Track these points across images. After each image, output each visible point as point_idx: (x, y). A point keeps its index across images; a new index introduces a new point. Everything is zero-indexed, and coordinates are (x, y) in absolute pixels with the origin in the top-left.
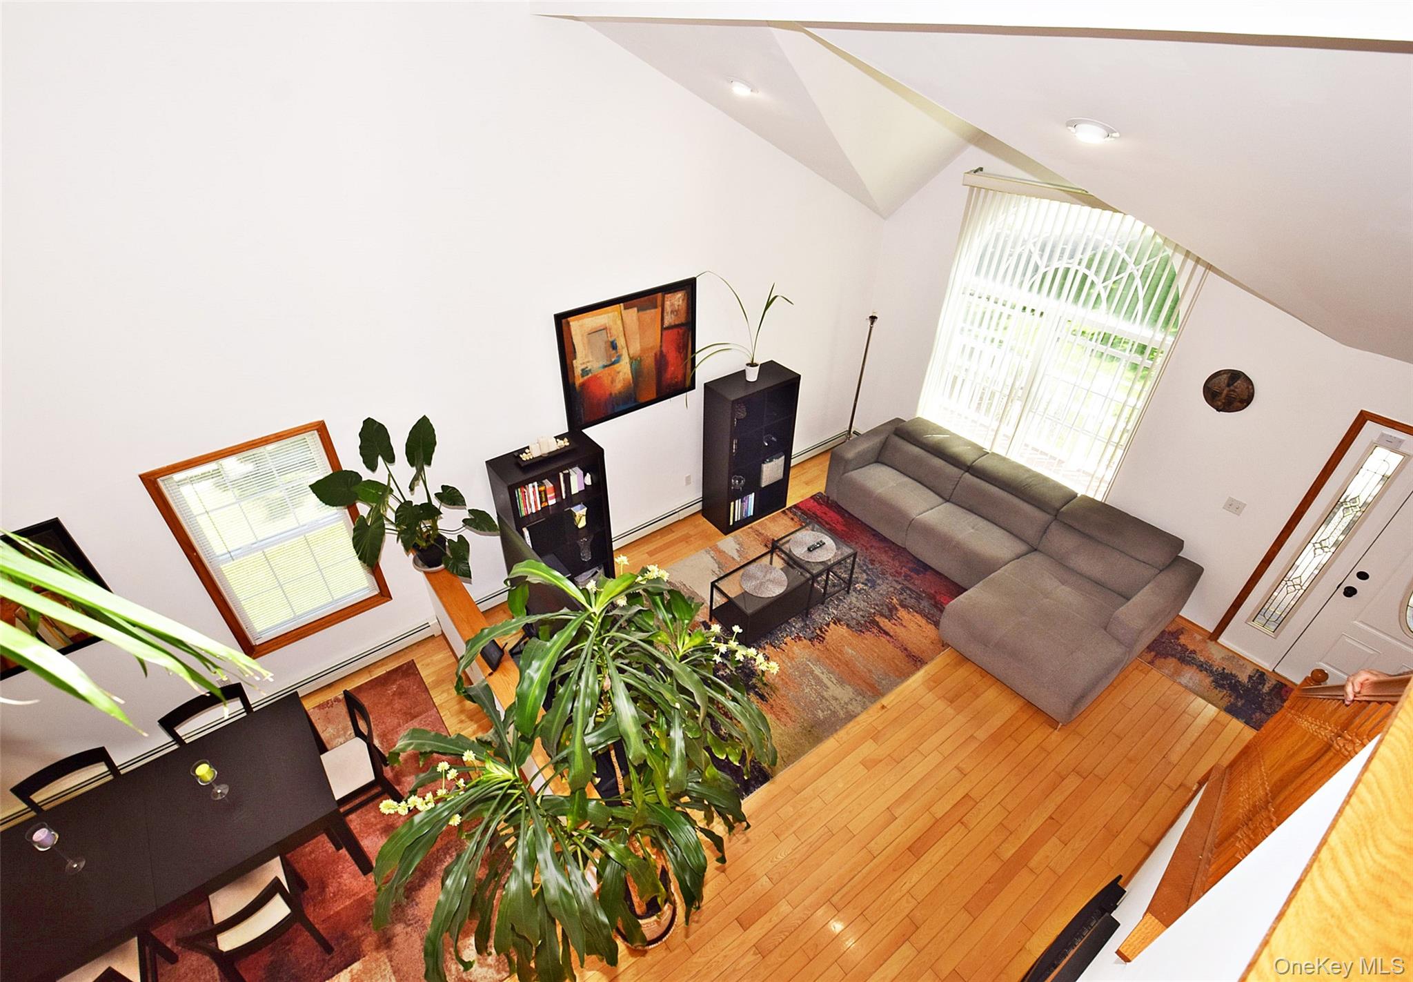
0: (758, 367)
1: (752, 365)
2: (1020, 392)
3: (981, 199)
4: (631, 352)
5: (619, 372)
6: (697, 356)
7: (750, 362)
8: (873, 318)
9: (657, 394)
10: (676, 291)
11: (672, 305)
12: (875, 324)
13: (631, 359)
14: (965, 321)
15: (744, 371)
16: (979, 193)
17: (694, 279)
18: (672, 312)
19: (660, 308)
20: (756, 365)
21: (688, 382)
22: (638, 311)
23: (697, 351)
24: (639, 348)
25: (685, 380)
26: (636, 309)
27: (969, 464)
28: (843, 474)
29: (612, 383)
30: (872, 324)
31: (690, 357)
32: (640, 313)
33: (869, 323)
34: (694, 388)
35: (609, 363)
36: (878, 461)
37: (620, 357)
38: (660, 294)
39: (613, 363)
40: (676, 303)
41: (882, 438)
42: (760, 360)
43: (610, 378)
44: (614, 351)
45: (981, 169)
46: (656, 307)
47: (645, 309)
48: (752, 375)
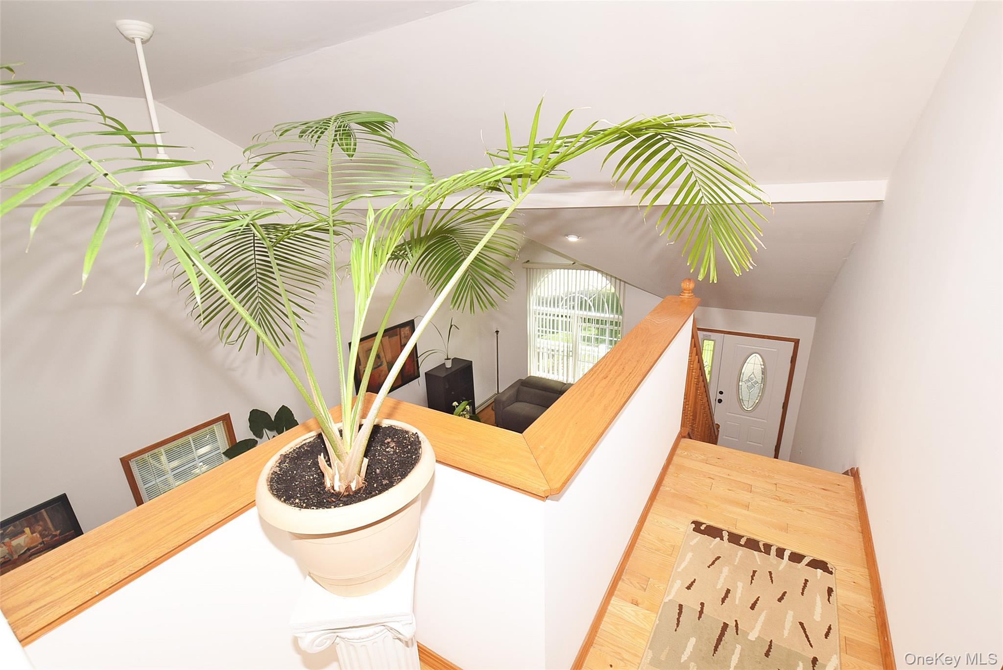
0: (451, 360)
1: (448, 359)
2: (571, 353)
3: (532, 274)
4: (387, 359)
5: (382, 371)
6: (419, 359)
7: (446, 358)
8: (497, 332)
9: (402, 381)
10: (405, 327)
11: (404, 333)
12: (499, 334)
13: (387, 363)
14: (539, 327)
15: (444, 363)
16: (530, 270)
17: (413, 320)
18: (405, 337)
19: (399, 336)
20: (450, 359)
21: (416, 374)
22: (389, 338)
23: (419, 356)
24: (391, 357)
25: (414, 373)
26: (387, 337)
27: (559, 390)
28: (503, 409)
29: (379, 377)
30: (497, 334)
31: (415, 360)
32: (391, 339)
33: (496, 334)
34: (419, 376)
35: (377, 366)
36: (516, 401)
37: (382, 362)
38: (398, 329)
39: (379, 366)
40: (406, 333)
41: (516, 388)
42: (452, 356)
43: (378, 374)
44: (379, 360)
45: (528, 261)
46: (397, 335)
47: (393, 336)
48: (449, 365)
